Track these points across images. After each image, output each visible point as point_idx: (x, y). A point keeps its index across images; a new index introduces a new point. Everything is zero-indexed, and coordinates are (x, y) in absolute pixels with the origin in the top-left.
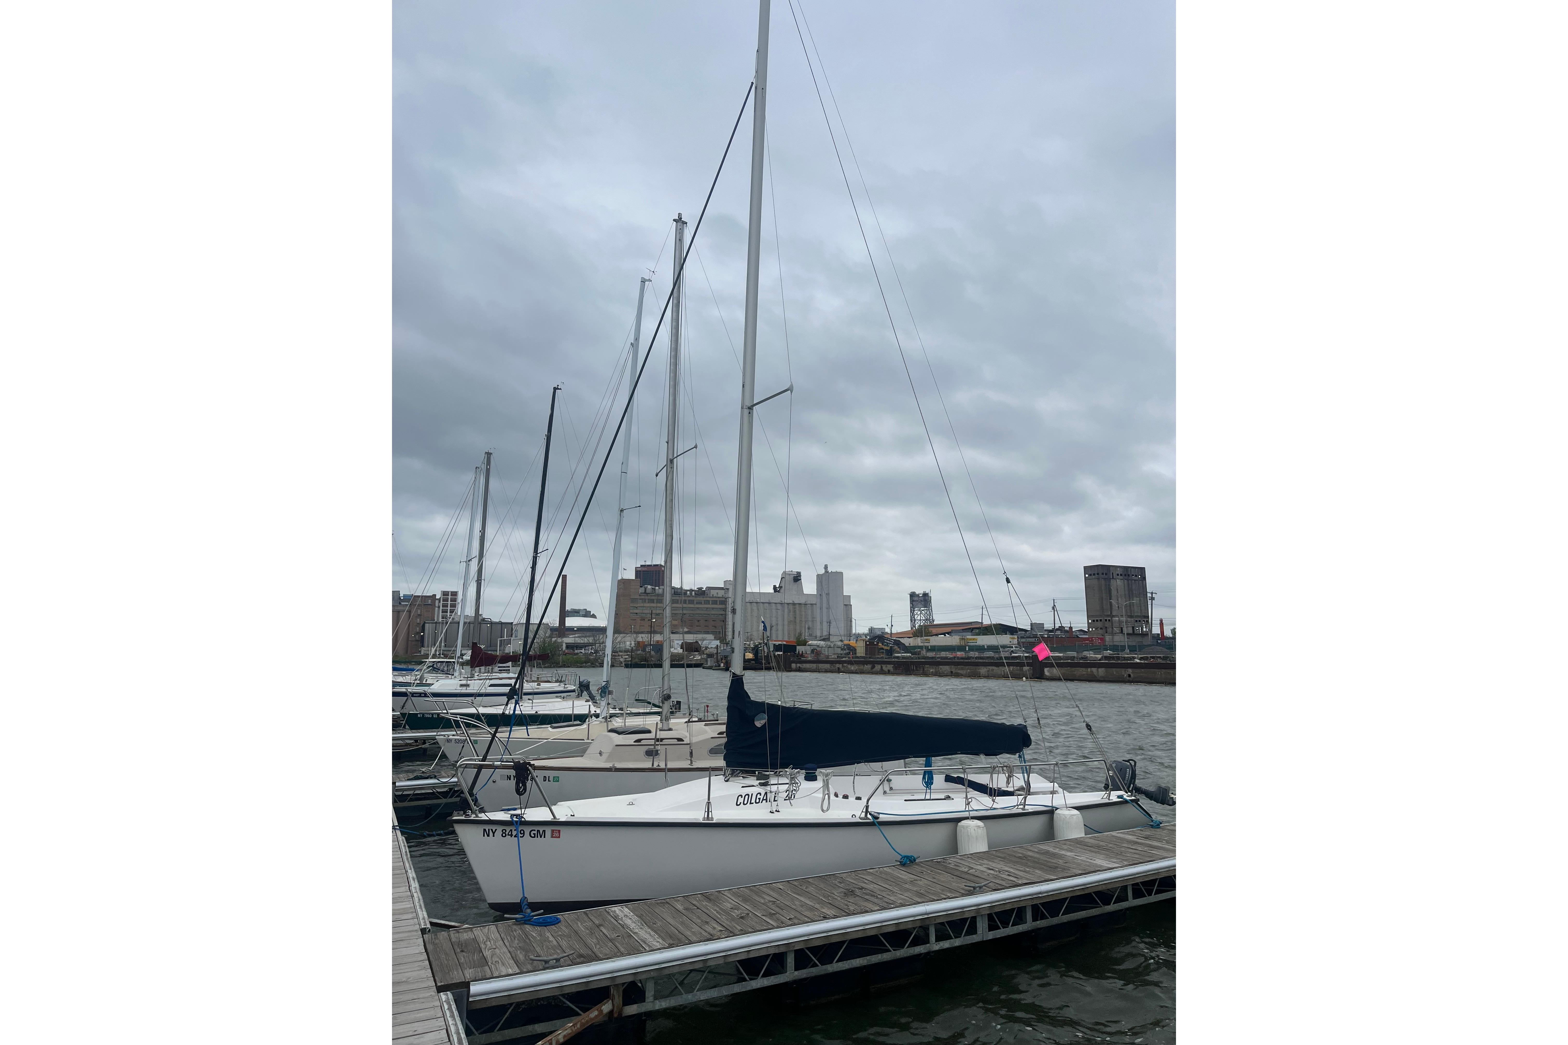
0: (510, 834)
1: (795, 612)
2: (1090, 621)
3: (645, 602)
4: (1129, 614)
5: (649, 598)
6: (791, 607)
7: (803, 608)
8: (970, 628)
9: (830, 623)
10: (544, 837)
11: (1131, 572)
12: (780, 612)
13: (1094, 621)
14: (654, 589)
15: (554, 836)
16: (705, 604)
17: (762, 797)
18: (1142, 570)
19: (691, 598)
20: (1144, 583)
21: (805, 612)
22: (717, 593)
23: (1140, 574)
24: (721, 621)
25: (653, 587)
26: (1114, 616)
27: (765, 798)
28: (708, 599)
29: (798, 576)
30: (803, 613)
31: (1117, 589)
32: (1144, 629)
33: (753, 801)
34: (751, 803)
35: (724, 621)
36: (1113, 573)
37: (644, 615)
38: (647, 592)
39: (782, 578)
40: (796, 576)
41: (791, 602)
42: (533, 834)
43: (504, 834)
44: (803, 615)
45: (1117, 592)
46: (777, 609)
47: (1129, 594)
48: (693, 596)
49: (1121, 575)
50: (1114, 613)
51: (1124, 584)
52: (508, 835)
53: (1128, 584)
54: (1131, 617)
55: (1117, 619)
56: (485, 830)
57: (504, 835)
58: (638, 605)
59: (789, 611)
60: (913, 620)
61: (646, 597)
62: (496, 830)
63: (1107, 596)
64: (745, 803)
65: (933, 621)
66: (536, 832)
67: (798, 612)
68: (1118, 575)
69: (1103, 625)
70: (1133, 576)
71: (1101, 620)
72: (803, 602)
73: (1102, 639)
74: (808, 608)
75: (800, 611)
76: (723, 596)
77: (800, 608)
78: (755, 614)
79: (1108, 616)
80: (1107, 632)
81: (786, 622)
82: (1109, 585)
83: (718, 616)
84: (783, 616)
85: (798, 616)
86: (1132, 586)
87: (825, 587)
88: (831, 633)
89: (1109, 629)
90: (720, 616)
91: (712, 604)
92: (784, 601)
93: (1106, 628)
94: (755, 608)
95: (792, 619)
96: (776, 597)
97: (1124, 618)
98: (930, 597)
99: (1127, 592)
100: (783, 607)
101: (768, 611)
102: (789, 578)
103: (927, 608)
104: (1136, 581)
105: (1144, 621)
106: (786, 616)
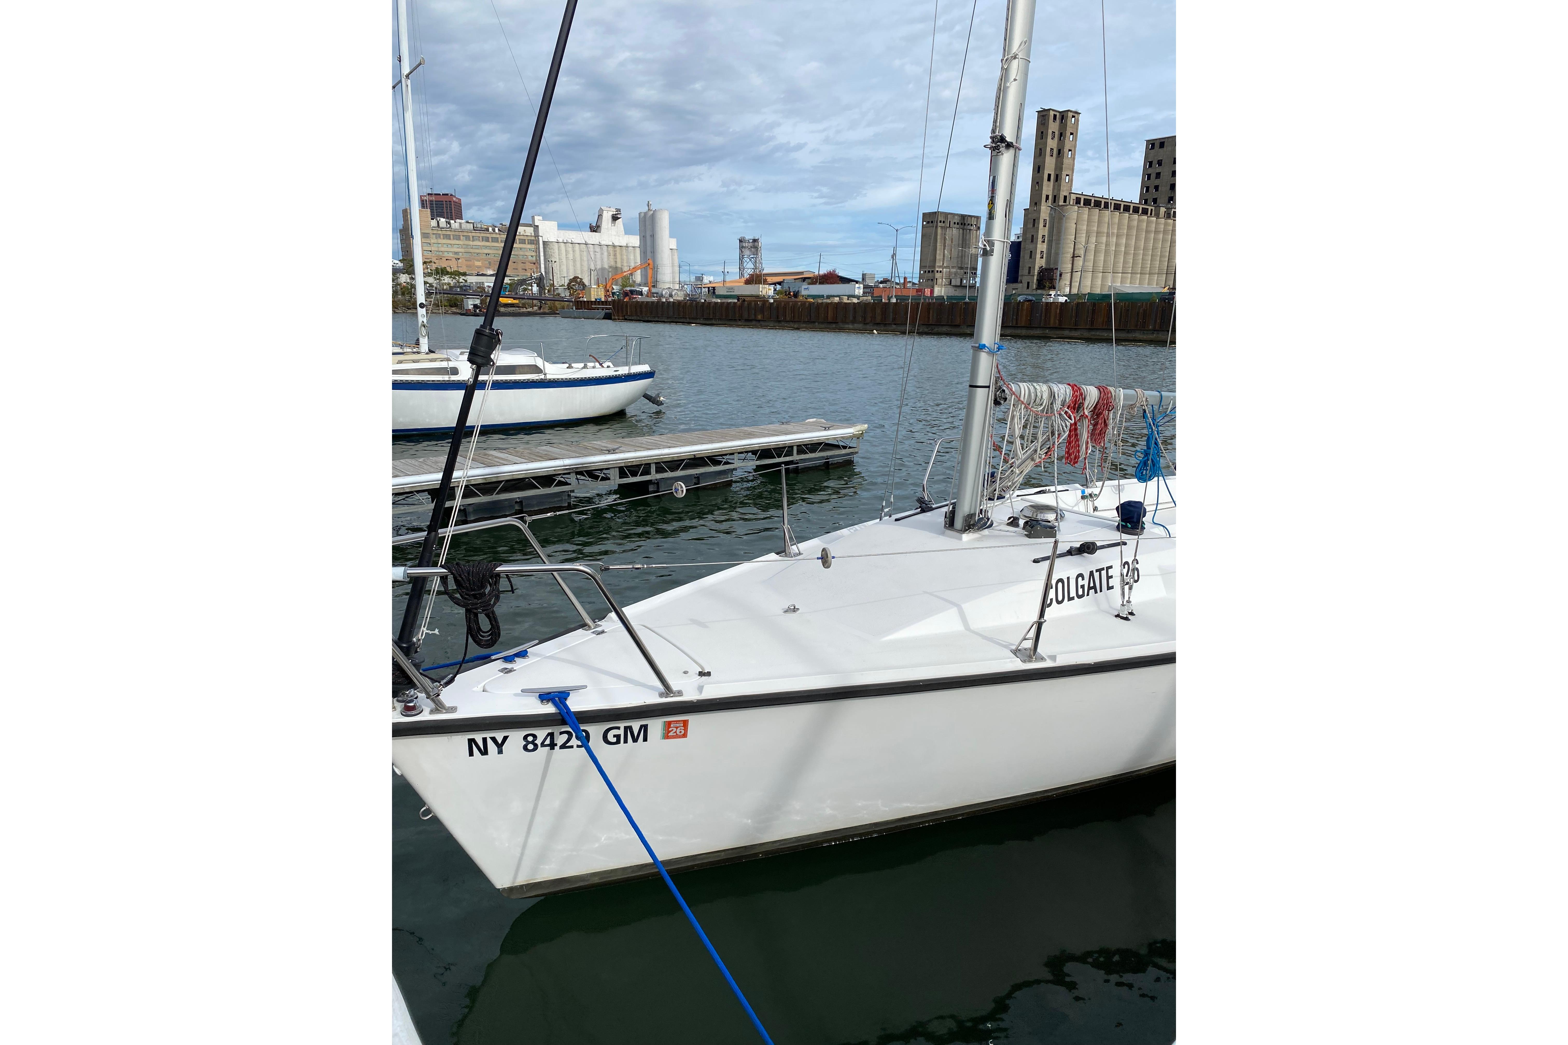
0: (548, 742)
1: (615, 255)
2: (922, 272)
3: (440, 237)
4: (960, 266)
5: (444, 233)
6: (611, 249)
7: (624, 251)
8: (802, 278)
9: (655, 269)
10: (645, 739)
11: (967, 221)
12: (598, 255)
13: (925, 272)
14: (449, 223)
15: (671, 734)
17: (1086, 582)
18: (978, 218)
19: (494, 236)
20: (978, 233)
21: (627, 256)
22: (525, 230)
23: (975, 223)
24: (531, 263)
25: (448, 220)
26: (945, 267)
27: (1092, 585)
29: (617, 214)
30: (625, 257)
31: (952, 239)
32: (971, 282)
33: (1073, 593)
34: (1070, 599)
35: (534, 263)
36: (950, 221)
37: (441, 253)
38: (441, 226)
39: (599, 216)
40: (615, 213)
41: (611, 243)
42: (614, 736)
43: (530, 745)
44: (625, 259)
45: (952, 242)
46: (596, 252)
47: (963, 243)
48: (496, 234)
49: (958, 224)
50: (945, 265)
51: (959, 233)
52: (543, 745)
53: (963, 233)
54: (961, 268)
55: (948, 270)
56: (471, 741)
57: (531, 747)
58: (433, 241)
59: (609, 255)
60: (741, 269)
61: (440, 232)
62: (505, 738)
63: (941, 246)
64: (1060, 598)
65: (764, 270)
66: (621, 732)
67: (618, 255)
68: (955, 223)
69: (934, 277)
70: (969, 224)
71: (932, 271)
72: (624, 244)
73: (932, 292)
74: (630, 251)
75: (622, 255)
76: (531, 234)
77: (621, 251)
78: (571, 256)
79: (940, 267)
80: (936, 284)
81: (606, 266)
82: (945, 234)
83: (527, 258)
84: (602, 260)
85: (619, 260)
86: (966, 235)
87: (649, 227)
88: (658, 280)
89: (939, 281)
90: (530, 258)
91: (519, 243)
92: (603, 243)
93: (937, 279)
94: (570, 249)
95: (613, 263)
96: (593, 238)
97: (955, 270)
98: (760, 243)
99: (961, 242)
100: (602, 249)
101: (585, 254)
102: (607, 216)
103: (757, 254)
104: (970, 230)
105: (972, 273)
106: (605, 260)
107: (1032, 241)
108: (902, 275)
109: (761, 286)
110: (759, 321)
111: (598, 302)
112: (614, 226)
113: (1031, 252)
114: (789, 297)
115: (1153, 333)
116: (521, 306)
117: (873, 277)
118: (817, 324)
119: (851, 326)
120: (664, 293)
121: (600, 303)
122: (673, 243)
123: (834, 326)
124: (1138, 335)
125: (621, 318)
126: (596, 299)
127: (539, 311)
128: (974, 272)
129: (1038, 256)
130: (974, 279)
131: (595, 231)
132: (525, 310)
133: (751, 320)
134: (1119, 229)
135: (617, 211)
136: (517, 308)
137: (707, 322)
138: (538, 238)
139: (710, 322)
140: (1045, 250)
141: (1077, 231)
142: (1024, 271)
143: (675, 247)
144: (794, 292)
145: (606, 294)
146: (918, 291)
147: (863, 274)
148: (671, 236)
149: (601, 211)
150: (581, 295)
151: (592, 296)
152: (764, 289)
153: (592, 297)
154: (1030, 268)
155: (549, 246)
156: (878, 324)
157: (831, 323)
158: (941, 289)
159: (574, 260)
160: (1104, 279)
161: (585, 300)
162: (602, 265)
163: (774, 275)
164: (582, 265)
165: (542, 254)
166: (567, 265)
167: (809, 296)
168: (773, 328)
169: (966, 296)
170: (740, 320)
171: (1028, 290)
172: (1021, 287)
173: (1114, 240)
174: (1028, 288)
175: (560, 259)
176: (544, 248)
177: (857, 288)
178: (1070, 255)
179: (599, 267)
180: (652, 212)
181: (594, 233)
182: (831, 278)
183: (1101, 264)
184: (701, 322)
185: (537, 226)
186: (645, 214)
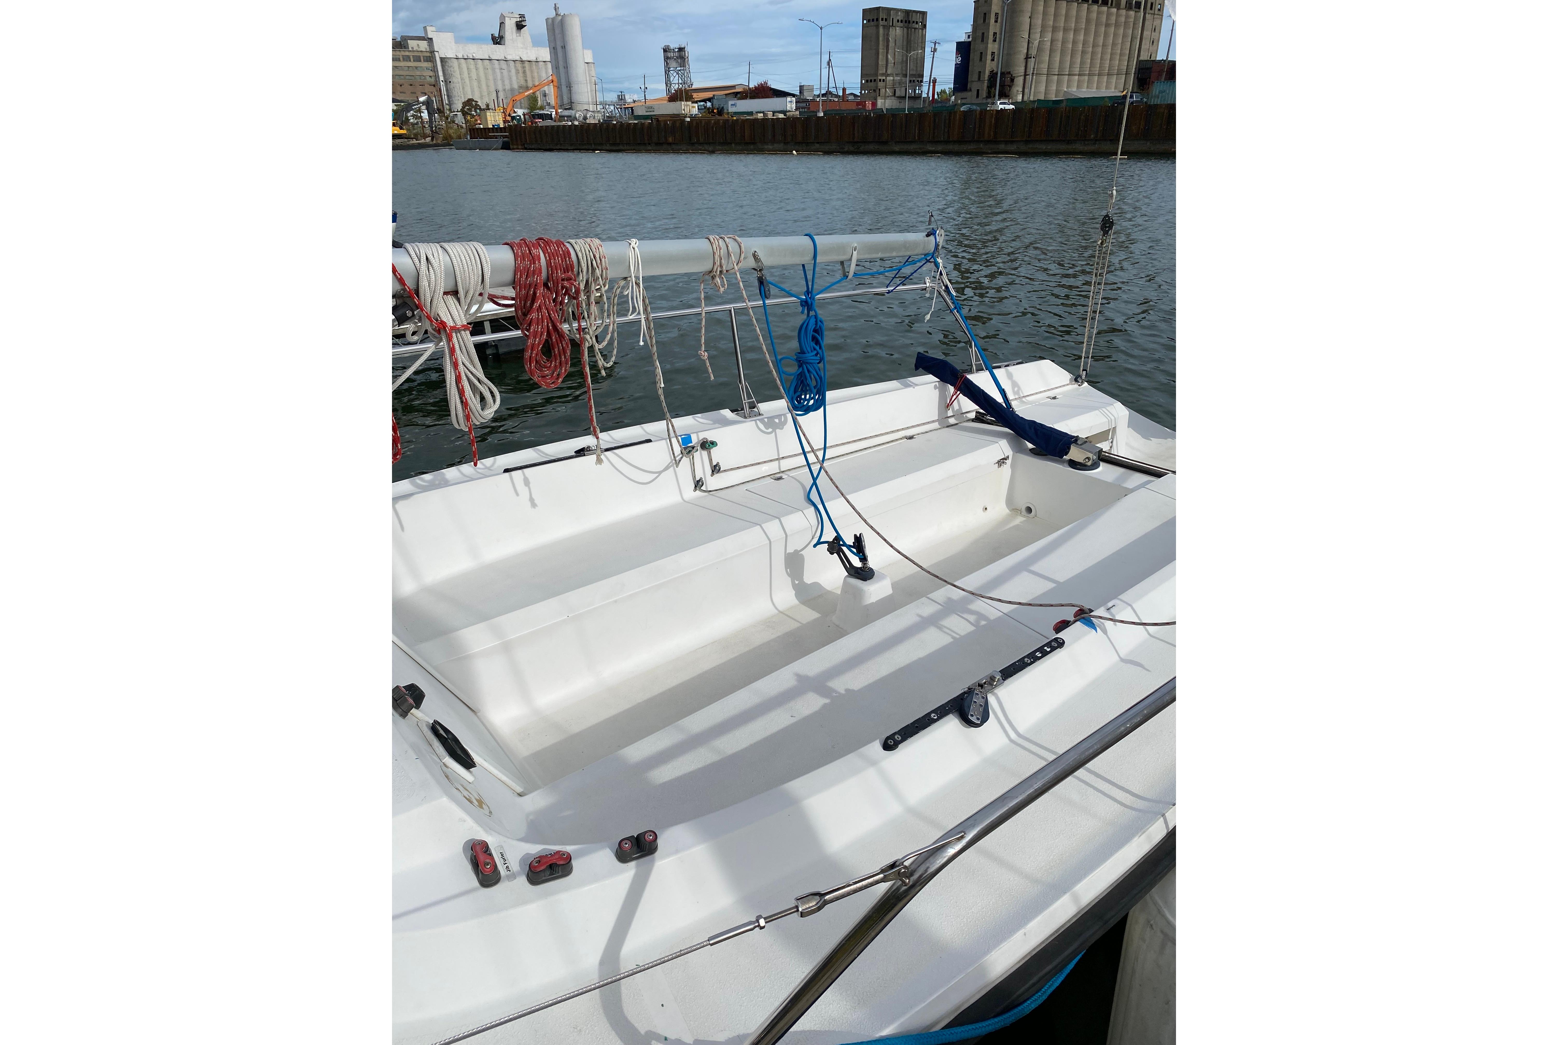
1: (524, 72)
2: (863, 81)
4: (904, 73)
6: (519, 65)
7: (534, 67)
8: (734, 93)
9: (570, 87)
11: (912, 18)
12: (505, 72)
13: (867, 81)
16: (404, 60)
18: (924, 14)
20: (924, 32)
21: (538, 73)
22: (418, 45)
23: (921, 21)
24: (431, 85)
26: (888, 75)
28: (407, 53)
29: (521, 21)
30: (536, 74)
31: (895, 40)
32: (917, 91)
35: (434, 86)
36: (893, 19)
39: (500, 23)
40: (518, 20)
41: (518, 58)
44: (536, 77)
45: (895, 44)
46: (502, 69)
47: (908, 45)
49: (902, 21)
50: (889, 72)
51: (903, 33)
53: (908, 33)
54: (906, 75)
55: (892, 78)
59: (517, 72)
60: (668, 83)
63: (884, 49)
65: (692, 85)
67: (528, 73)
68: (898, 21)
69: (877, 87)
70: (914, 22)
71: (875, 80)
72: (533, 58)
73: (874, 104)
74: (540, 67)
75: (532, 72)
76: (426, 49)
77: (531, 67)
78: (474, 75)
79: (883, 75)
80: (879, 95)
81: (516, 86)
82: (888, 35)
83: (425, 79)
84: (510, 79)
85: (529, 79)
86: (911, 35)
87: (558, 36)
88: (573, 101)
89: (882, 91)
90: (428, 79)
91: (414, 61)
92: (509, 57)
93: (879, 90)
94: (472, 67)
95: (523, 83)
96: (498, 52)
97: (899, 78)
98: (686, 52)
99: (905, 43)
100: (508, 65)
101: (490, 71)
102: (510, 24)
103: (684, 66)
104: (915, 29)
105: (918, 81)
106: (514, 78)
107: (982, 40)
108: (840, 85)
109: (683, 103)
110: (670, 144)
111: (496, 129)
112: (520, 36)
113: (981, 53)
114: (712, 115)
115: (1095, 144)
116: (412, 136)
117: (811, 89)
118: (733, 145)
119: (771, 147)
120: (577, 116)
121: (499, 130)
122: (589, 56)
123: (752, 147)
124: (1079, 147)
125: (520, 147)
126: (493, 125)
127: (431, 143)
128: (920, 79)
129: (989, 57)
130: (920, 86)
131: (499, 43)
132: (415, 141)
133: (661, 144)
134: (1077, 22)
135: (520, 17)
136: (406, 140)
137: (614, 148)
138: (435, 54)
139: (617, 148)
140: (996, 51)
141: (1032, 27)
142: (973, 77)
143: (590, 60)
144: (718, 109)
145: (504, 119)
146: (858, 104)
147: (800, 86)
148: (584, 47)
149: (503, 17)
150: (479, 122)
151: (489, 122)
152: (687, 107)
153: (489, 124)
154: (980, 72)
155: (447, 64)
156: (799, 143)
157: (750, 143)
158: (885, 102)
159: (479, 80)
160: (1059, 82)
161: (482, 126)
162: (511, 84)
163: (704, 90)
164: (488, 86)
165: (441, 73)
166: (471, 87)
167: (735, 113)
168: (686, 152)
169: (905, 109)
170: (649, 144)
171: (977, 99)
172: (970, 96)
173: (1072, 36)
174: (978, 96)
175: (462, 79)
176: (443, 66)
177: (789, 102)
178: (1022, 56)
179: (508, 87)
180: (560, 18)
181: (498, 45)
182: (764, 91)
183: (1057, 65)
184: (607, 148)
185: (431, 39)
186: (553, 19)
